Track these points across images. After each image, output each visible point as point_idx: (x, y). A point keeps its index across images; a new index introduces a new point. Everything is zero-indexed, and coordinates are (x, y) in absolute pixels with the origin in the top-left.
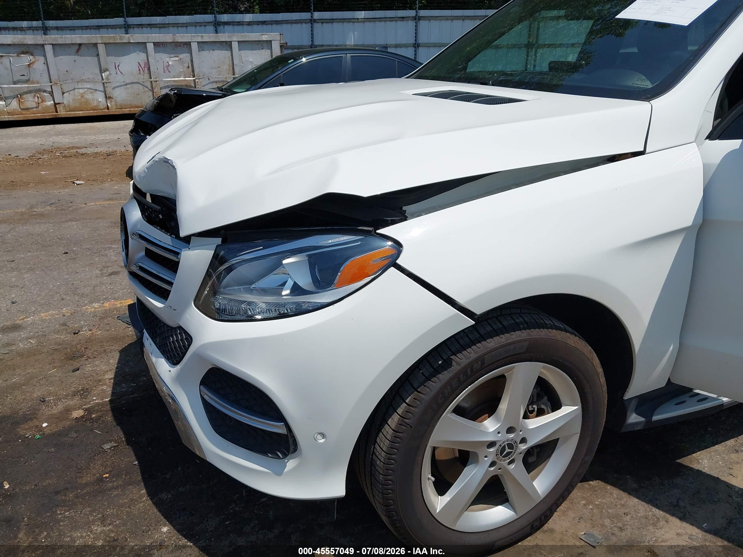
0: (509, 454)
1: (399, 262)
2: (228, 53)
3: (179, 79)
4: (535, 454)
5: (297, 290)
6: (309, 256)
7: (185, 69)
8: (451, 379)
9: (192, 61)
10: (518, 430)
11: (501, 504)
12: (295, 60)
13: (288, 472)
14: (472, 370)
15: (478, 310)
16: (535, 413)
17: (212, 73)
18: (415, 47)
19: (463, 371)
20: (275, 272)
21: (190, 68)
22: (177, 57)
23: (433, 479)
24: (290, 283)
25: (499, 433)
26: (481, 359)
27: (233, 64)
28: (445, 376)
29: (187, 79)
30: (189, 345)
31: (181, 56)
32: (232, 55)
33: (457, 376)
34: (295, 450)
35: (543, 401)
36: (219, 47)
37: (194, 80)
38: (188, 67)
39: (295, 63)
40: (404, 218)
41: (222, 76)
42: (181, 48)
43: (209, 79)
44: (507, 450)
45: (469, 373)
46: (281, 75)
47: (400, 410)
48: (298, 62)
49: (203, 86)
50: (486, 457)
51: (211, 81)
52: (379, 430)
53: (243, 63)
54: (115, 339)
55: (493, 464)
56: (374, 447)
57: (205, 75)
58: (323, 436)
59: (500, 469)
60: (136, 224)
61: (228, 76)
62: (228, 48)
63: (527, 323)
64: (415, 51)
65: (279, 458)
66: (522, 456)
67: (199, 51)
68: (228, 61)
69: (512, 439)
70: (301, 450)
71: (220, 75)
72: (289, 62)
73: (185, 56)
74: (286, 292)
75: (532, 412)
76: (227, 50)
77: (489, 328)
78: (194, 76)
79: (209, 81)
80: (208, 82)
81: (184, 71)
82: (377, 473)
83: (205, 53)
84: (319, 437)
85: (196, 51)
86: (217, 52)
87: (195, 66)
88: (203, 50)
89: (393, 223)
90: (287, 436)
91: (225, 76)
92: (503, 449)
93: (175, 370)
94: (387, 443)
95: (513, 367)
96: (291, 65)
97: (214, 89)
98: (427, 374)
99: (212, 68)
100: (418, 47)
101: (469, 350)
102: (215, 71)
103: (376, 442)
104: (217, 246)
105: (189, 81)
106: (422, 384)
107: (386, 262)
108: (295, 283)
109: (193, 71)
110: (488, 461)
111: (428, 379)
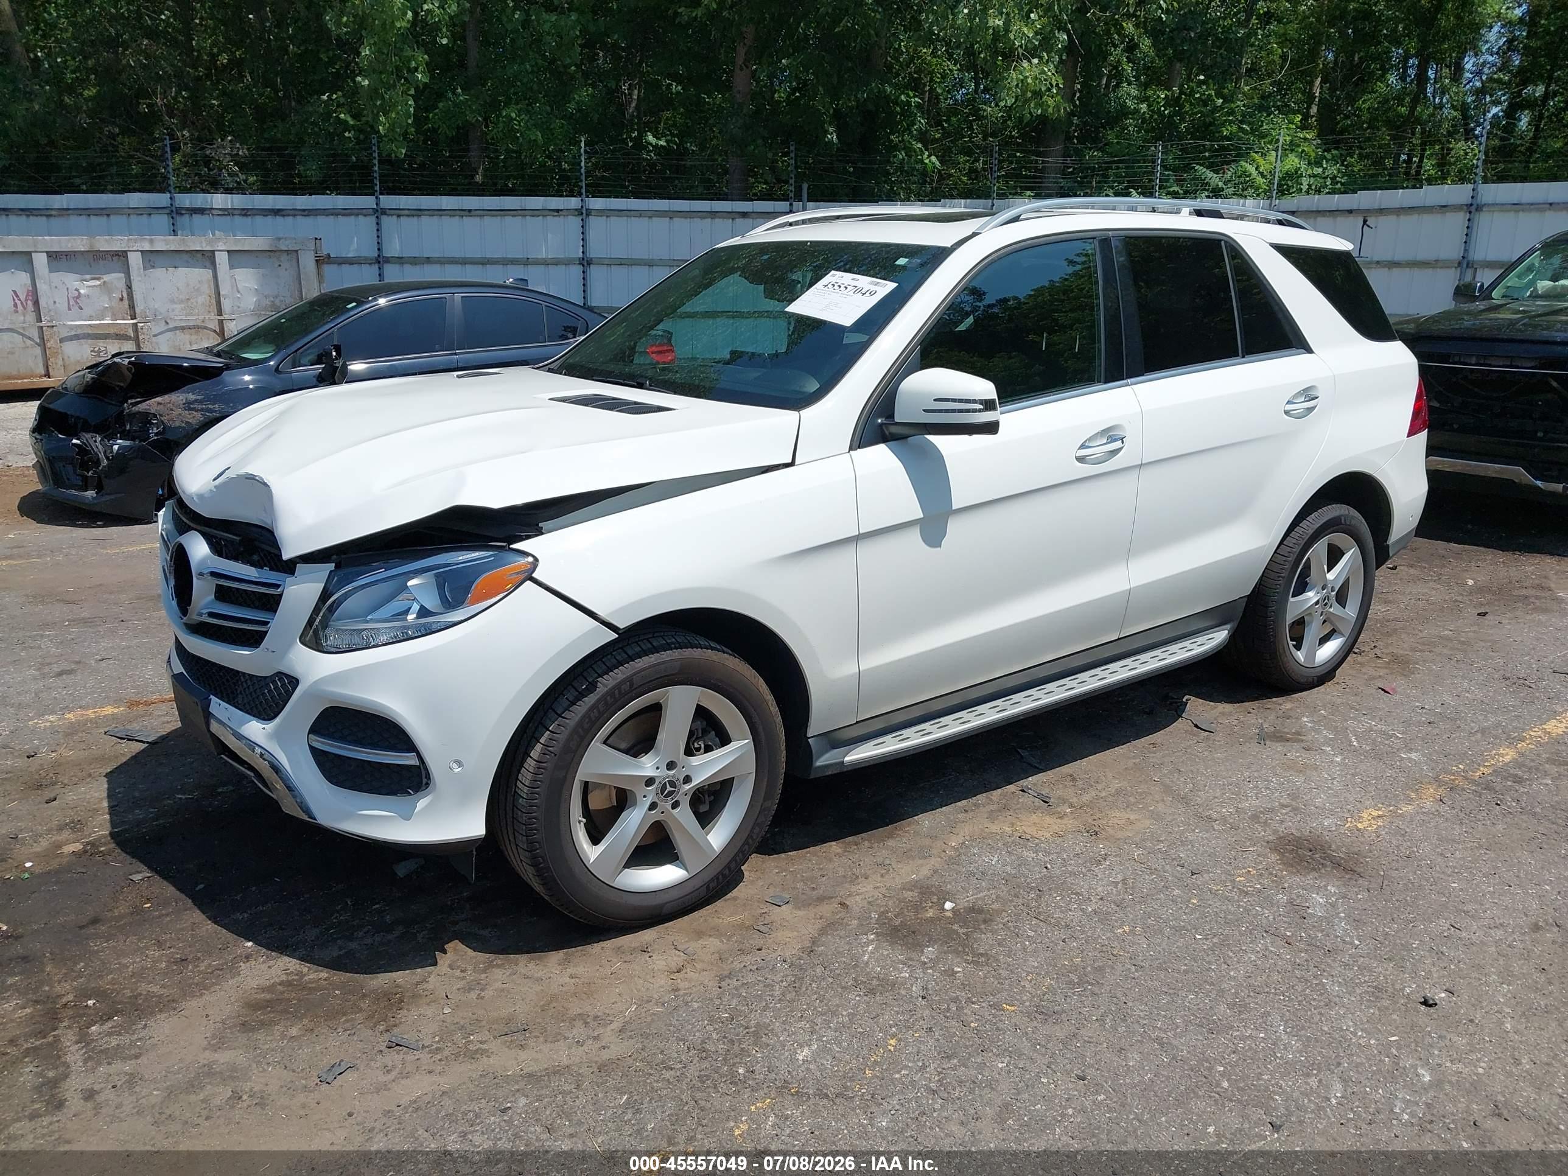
0: (670, 793)
1: (534, 575)
2: (207, 273)
3: (102, 322)
4: (707, 802)
5: (423, 612)
6: (437, 576)
7: (115, 303)
8: (599, 700)
9: (129, 287)
10: (679, 766)
11: (670, 863)
12: (360, 303)
13: (419, 811)
14: (620, 692)
15: (622, 625)
16: (702, 751)
17: (173, 310)
18: (583, 266)
19: (611, 693)
20: (396, 599)
21: (126, 302)
22: (98, 279)
23: (584, 820)
24: (416, 607)
25: (658, 768)
26: (629, 680)
27: (218, 294)
28: (590, 700)
29: (118, 322)
30: (294, 689)
31: (106, 278)
32: (215, 277)
33: (603, 698)
34: (427, 784)
35: (710, 736)
36: (187, 262)
37: (135, 325)
38: (121, 300)
39: (360, 309)
40: (540, 532)
41: (194, 318)
42: (105, 262)
43: (167, 323)
44: (669, 789)
45: (617, 696)
46: (335, 329)
47: (542, 740)
48: (364, 307)
49: (155, 336)
50: (645, 796)
51: (171, 326)
52: (522, 766)
53: (239, 292)
54: (101, 759)
55: (653, 806)
56: (516, 786)
57: (157, 313)
58: (459, 764)
59: (663, 813)
60: (203, 561)
61: (207, 317)
62: (208, 264)
63: (678, 642)
64: (584, 272)
65: (410, 794)
66: (688, 798)
67: (145, 269)
68: (207, 289)
69: (673, 776)
70: (435, 784)
71: (191, 314)
72: (349, 306)
73: (116, 279)
74: (411, 617)
75: (698, 750)
76: (205, 267)
77: (638, 649)
78: (133, 317)
79: (166, 328)
80: (163, 327)
81: (111, 308)
82: (520, 813)
83: (159, 273)
84: (455, 766)
85: (139, 269)
86: (183, 271)
87: (138, 297)
88: (153, 267)
89: (528, 537)
90: (418, 767)
91: (201, 317)
92: (664, 788)
93: (270, 726)
94: (529, 776)
95: (668, 690)
96: (352, 313)
97: (198, 351)
98: (571, 699)
99: (172, 301)
100: (589, 264)
101: (616, 671)
102: (178, 307)
103: (517, 779)
104: (331, 571)
105: (123, 326)
106: (567, 709)
107: (522, 577)
108: (422, 607)
109: (132, 307)
110: (648, 802)
111: (573, 703)
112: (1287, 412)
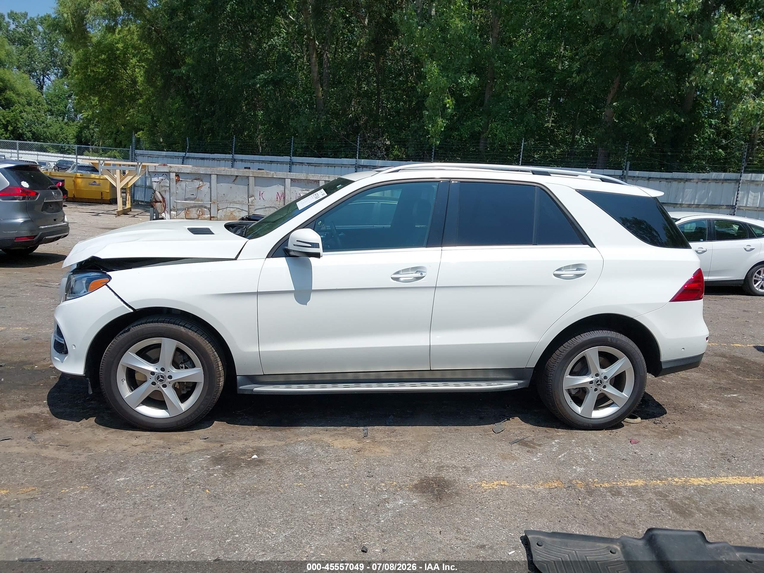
0: (162, 381)
1: (108, 284)
10: (167, 371)
13: (65, 361)
15: (136, 308)
25: (157, 369)
35: (187, 363)
44: (161, 378)
45: (137, 335)
55: (154, 384)
59: (158, 387)
66: (171, 385)
69: (164, 374)
70: (68, 352)
75: (182, 367)
84: (74, 346)
92: (159, 377)
95: (164, 339)
101: (138, 326)
107: (104, 284)
110: (151, 381)
112: (555, 275)
